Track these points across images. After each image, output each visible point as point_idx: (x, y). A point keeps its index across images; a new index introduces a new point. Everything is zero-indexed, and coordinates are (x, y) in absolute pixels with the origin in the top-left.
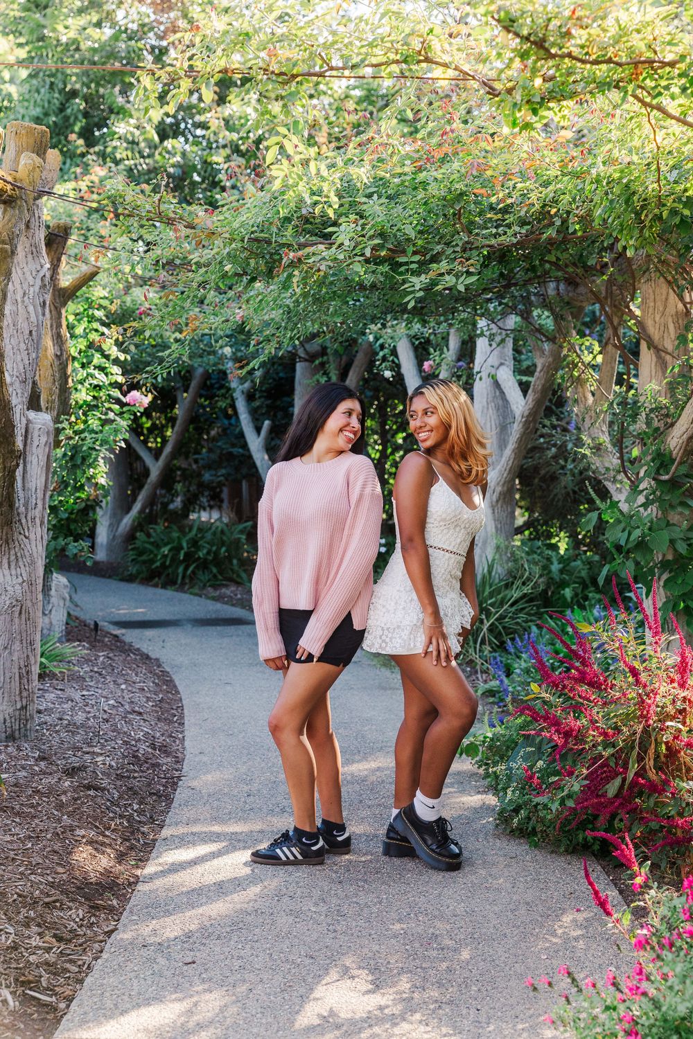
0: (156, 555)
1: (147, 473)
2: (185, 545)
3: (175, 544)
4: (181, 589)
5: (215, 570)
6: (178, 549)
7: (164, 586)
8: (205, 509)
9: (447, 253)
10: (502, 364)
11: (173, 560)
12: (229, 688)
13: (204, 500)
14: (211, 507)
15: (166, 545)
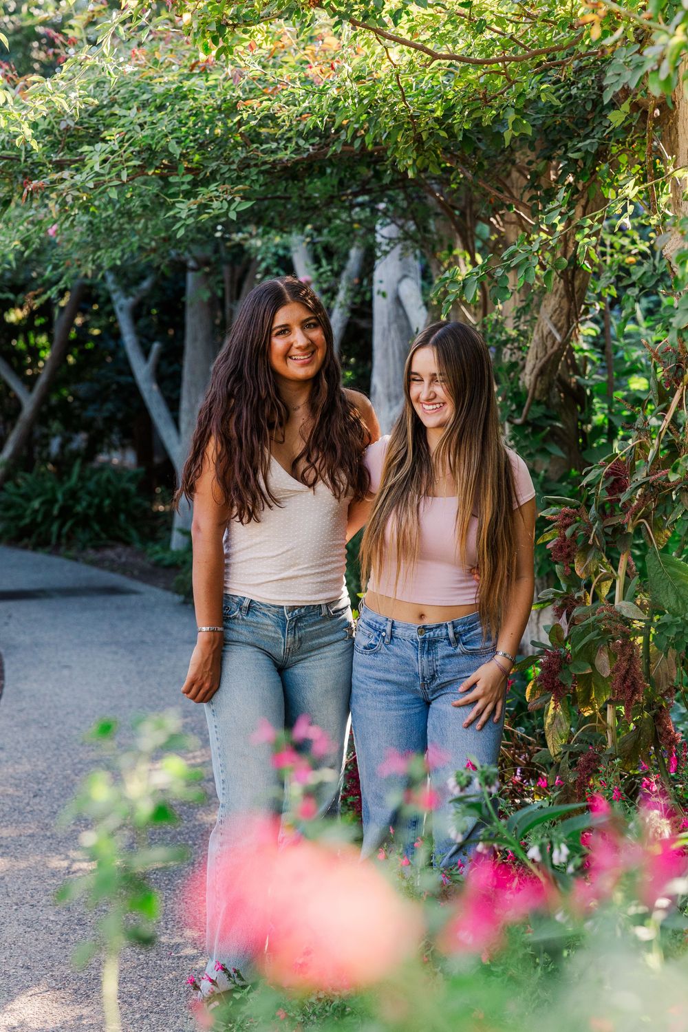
0: (25, 510)
1: (19, 408)
2: (60, 496)
3: (49, 496)
4: (55, 551)
5: (97, 527)
6: (53, 501)
7: (35, 548)
8: (116, 449)
9: (222, 171)
10: (405, 276)
11: (47, 515)
12: (66, 672)
13: (115, 438)
14: (123, 446)
15: (39, 496)
